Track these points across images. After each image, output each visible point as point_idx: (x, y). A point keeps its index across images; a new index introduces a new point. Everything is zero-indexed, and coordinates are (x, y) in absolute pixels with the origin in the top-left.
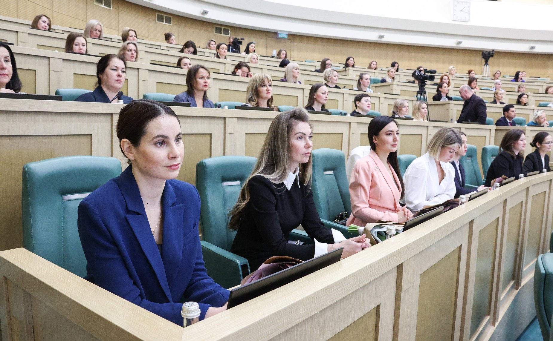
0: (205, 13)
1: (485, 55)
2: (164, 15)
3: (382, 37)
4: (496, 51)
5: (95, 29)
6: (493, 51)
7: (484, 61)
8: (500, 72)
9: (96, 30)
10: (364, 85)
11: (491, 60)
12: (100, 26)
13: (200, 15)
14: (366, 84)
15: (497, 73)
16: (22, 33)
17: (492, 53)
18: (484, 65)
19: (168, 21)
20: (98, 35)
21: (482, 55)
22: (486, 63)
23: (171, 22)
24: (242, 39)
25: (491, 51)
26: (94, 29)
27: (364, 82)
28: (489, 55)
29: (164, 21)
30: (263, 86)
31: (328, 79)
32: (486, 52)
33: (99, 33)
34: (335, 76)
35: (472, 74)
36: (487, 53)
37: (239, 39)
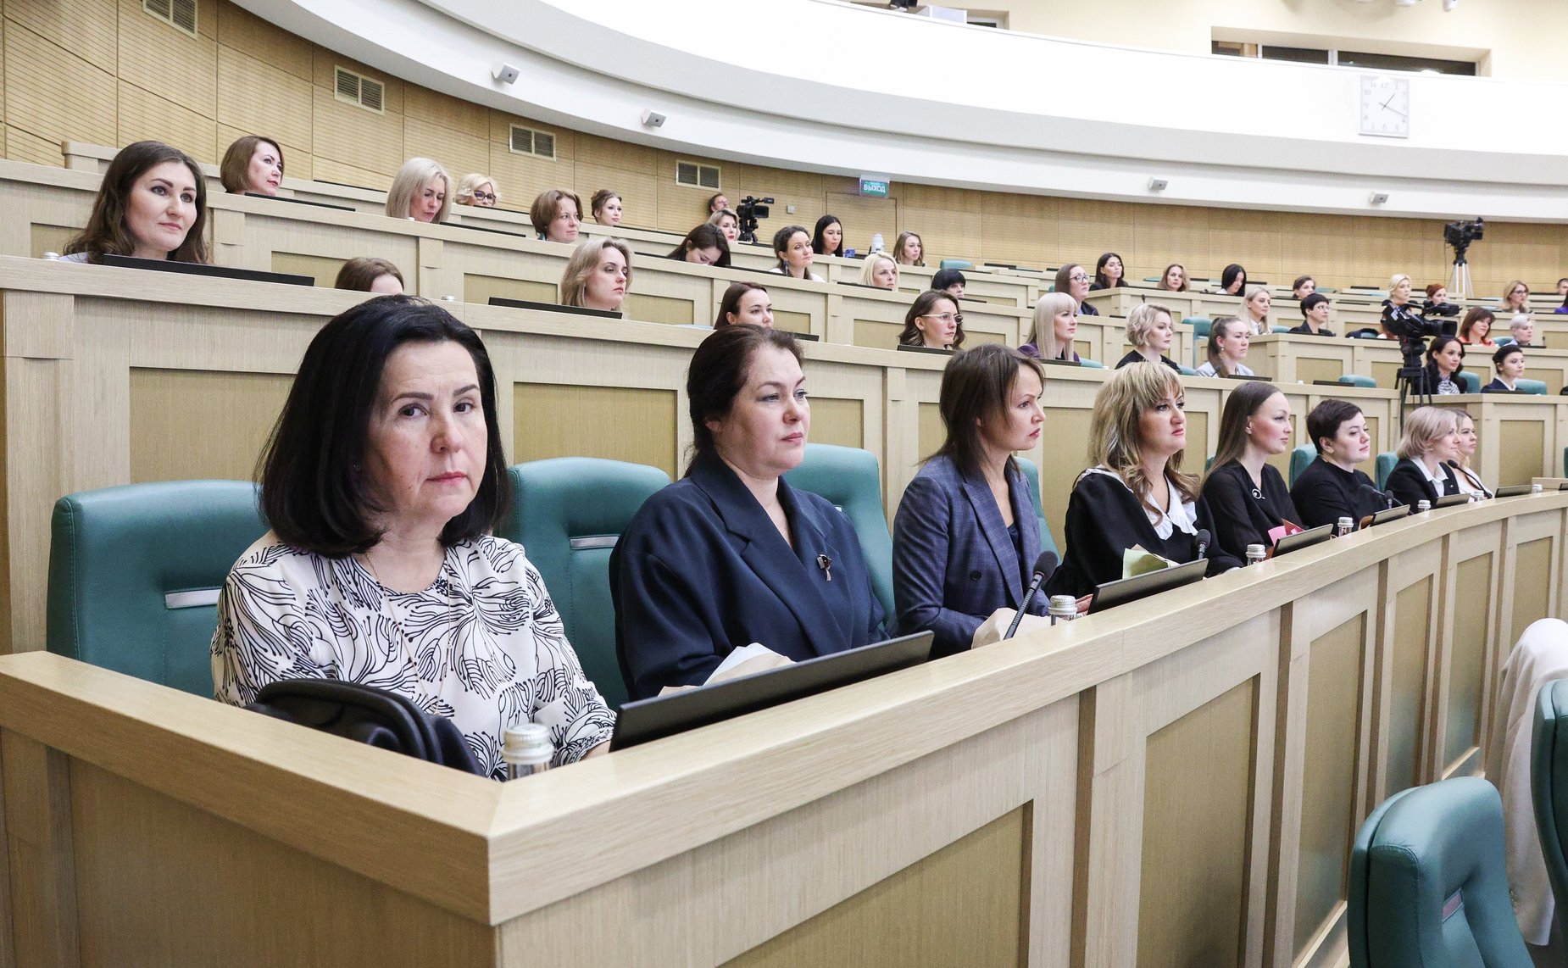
0: (656, 121)
1: (1456, 232)
2: (533, 130)
3: (1159, 186)
4: (1489, 220)
5: (428, 192)
6: (1480, 220)
7: (1451, 251)
8: (1525, 286)
9: (430, 193)
10: (1231, 355)
11: (1474, 248)
12: (442, 181)
13: (639, 129)
14: (1237, 352)
15: (1517, 290)
16: (225, 213)
17: (1479, 228)
18: (1455, 263)
19: (545, 147)
20: (435, 211)
21: (1445, 235)
22: (1460, 259)
23: (552, 150)
24: (766, 201)
25: (1473, 222)
26: (424, 191)
27: (1234, 344)
28: (1469, 234)
29: (533, 150)
30: (1158, 408)
31: (1141, 338)
32: (1459, 224)
33: (437, 204)
34: (1161, 328)
35: (1440, 295)
36: (1461, 228)
37: (758, 201)
